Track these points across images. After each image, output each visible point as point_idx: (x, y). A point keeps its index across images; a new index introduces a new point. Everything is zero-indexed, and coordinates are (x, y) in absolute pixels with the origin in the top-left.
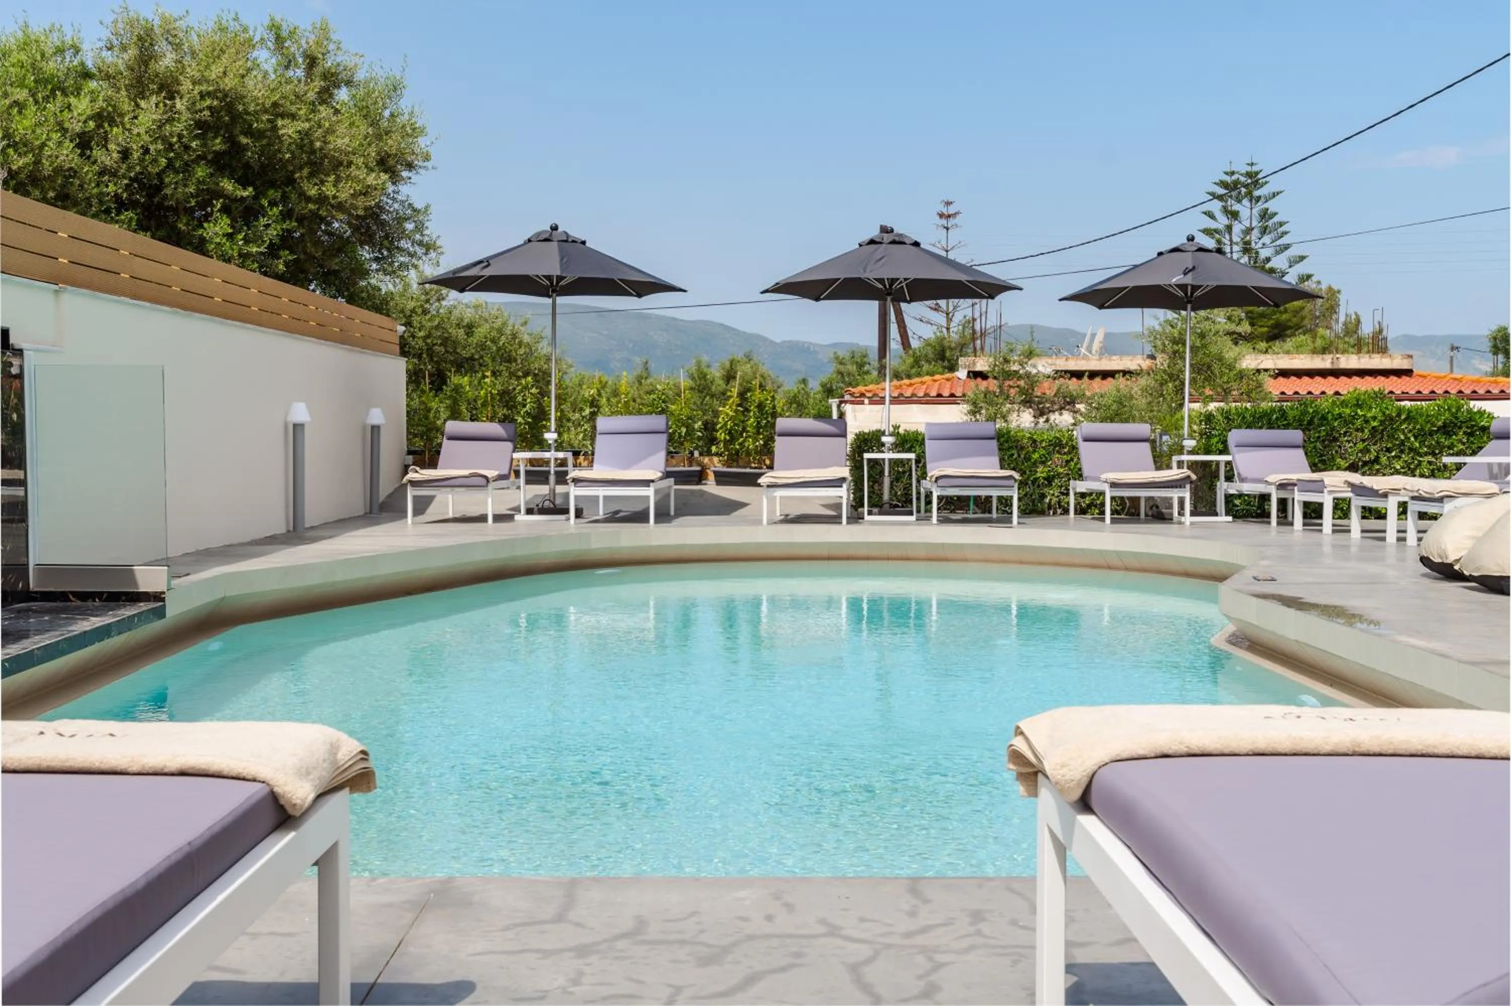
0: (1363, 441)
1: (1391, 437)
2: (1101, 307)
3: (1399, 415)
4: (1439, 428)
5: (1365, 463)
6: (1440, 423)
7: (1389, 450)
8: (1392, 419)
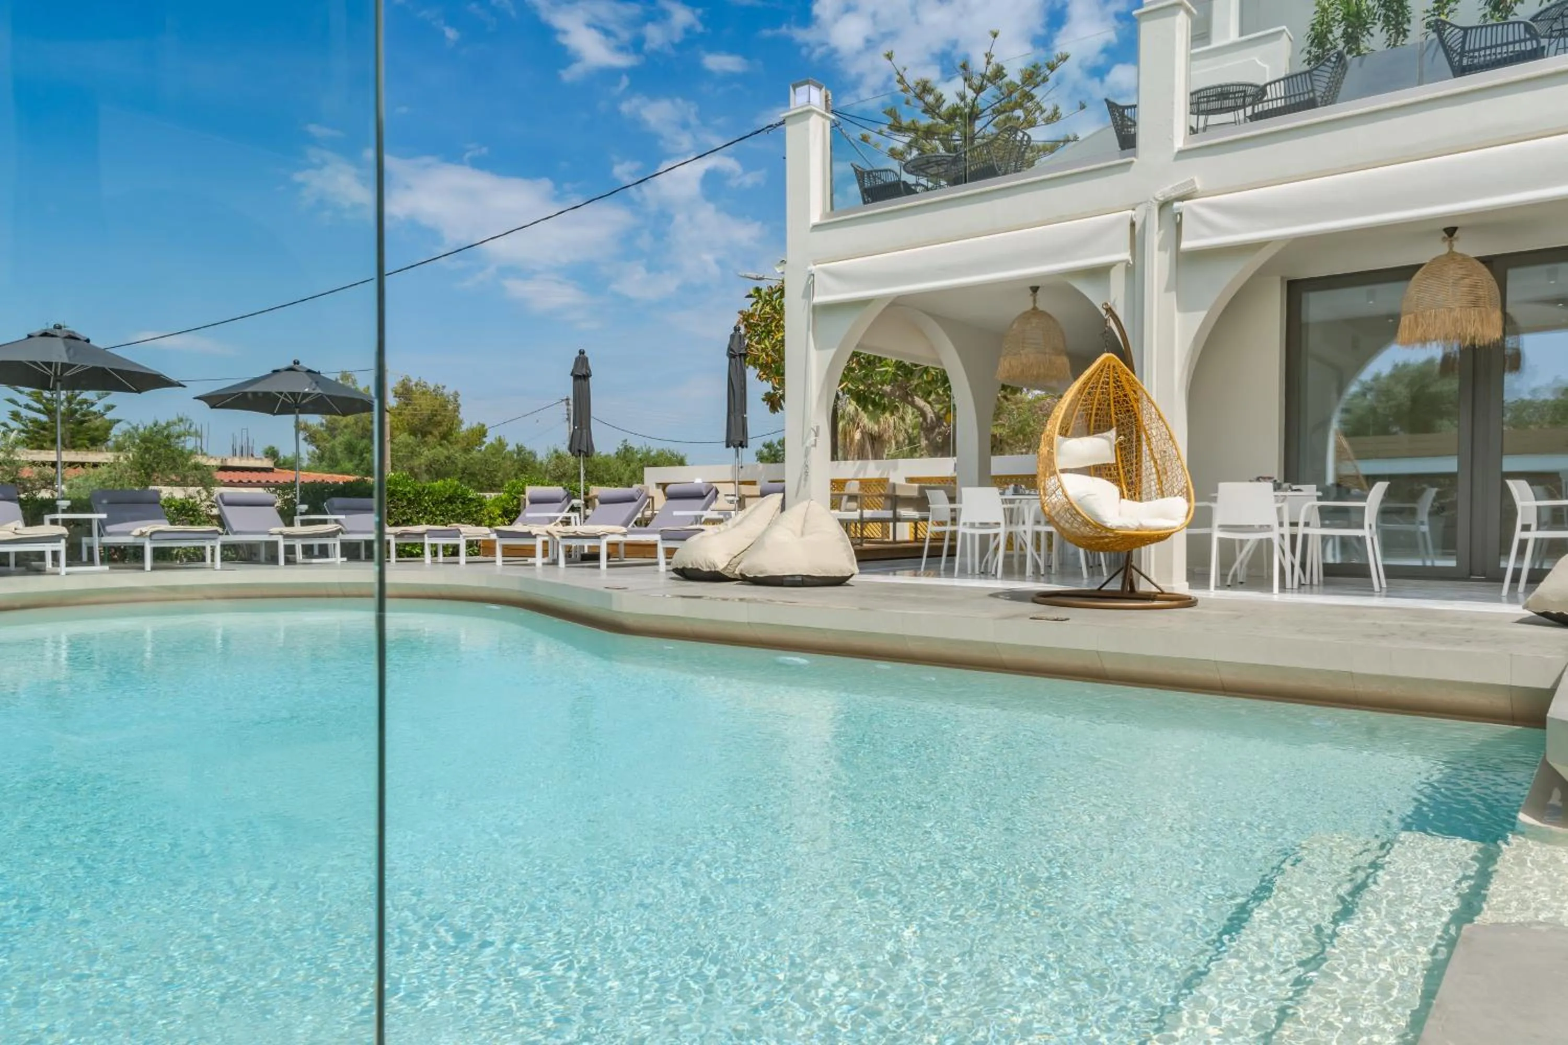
0: (402, 507)
1: (420, 504)
2: (213, 407)
3: (423, 490)
4: (447, 499)
5: (404, 521)
6: (447, 496)
7: (418, 513)
8: (419, 492)
